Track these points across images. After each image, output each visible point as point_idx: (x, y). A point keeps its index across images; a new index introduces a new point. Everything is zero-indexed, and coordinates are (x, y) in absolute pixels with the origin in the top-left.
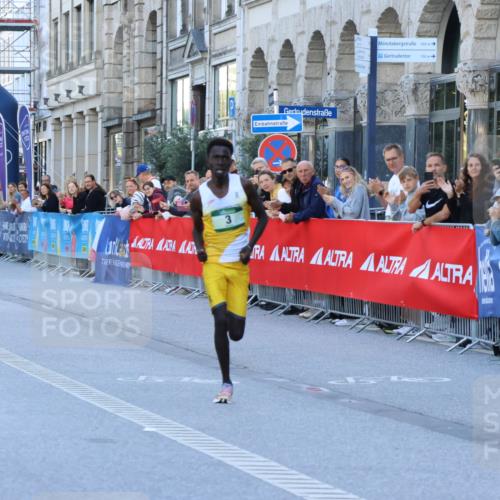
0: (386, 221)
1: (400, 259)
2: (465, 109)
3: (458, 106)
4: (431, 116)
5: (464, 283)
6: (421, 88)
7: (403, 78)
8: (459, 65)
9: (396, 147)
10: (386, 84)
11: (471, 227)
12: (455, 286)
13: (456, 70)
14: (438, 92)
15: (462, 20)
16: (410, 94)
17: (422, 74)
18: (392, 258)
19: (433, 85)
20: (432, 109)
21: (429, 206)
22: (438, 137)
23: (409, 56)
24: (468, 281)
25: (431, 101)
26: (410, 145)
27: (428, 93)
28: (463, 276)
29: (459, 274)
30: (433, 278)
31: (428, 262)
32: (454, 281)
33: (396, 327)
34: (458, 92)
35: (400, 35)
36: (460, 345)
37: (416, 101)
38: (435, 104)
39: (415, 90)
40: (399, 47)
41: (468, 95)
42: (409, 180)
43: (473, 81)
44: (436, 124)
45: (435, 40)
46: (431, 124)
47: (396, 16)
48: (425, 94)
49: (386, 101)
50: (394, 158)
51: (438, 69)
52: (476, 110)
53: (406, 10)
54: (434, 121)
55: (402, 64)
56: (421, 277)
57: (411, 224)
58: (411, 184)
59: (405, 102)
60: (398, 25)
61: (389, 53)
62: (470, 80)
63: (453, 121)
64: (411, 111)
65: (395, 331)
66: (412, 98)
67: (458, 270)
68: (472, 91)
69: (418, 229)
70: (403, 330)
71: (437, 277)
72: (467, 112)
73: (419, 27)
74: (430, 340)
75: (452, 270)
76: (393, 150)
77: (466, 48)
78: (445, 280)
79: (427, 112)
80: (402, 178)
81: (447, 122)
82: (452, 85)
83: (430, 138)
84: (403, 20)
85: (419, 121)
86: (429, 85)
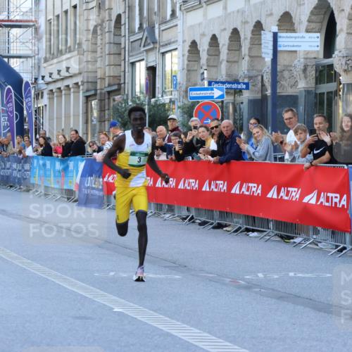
0: (286, 162)
1: (296, 189)
2: (340, 84)
3: (335, 81)
4: (316, 88)
5: (341, 206)
6: (309, 69)
7: (296, 62)
8: (336, 53)
9: (292, 110)
10: (284, 65)
11: (346, 167)
12: (334, 208)
13: (333, 56)
14: (321, 71)
15: (338, 20)
16: (301, 73)
17: (310, 59)
18: (289, 189)
19: (317, 66)
20: (316, 83)
21: (315, 152)
22: (321, 103)
23: (300, 46)
24: (343, 206)
25: (316, 78)
26: (301, 108)
27: (314, 72)
28: (340, 201)
29: (337, 200)
30: (319, 203)
31: (316, 192)
32: (333, 205)
33: (293, 238)
34: (335, 72)
35: (294, 31)
36: (338, 251)
37: (306, 77)
38: (319, 80)
39: (305, 70)
40: (293, 39)
41: (342, 73)
42: (301, 133)
43: (346, 63)
44: (320, 94)
45: (318, 34)
46: (316, 94)
47: (291, 17)
48: (312, 73)
49: (284, 77)
50: (290, 118)
51: (321, 55)
52: (348, 84)
53: (298, 14)
54: (318, 92)
55: (296, 52)
56: (310, 202)
57: (303, 165)
58: (302, 136)
59: (298, 79)
60: (293, 24)
61: (286, 44)
62: (344, 63)
63: (331, 92)
64: (302, 85)
65: (292, 240)
66: (302, 76)
67: (336, 197)
68: (345, 71)
69: (308, 168)
70: (298, 240)
71: (322, 203)
72: (341, 86)
73: (308, 26)
74: (316, 247)
75: (332, 197)
76: (290, 112)
77: (341, 41)
78: (327, 204)
79: (313, 85)
80: (296, 132)
81: (328, 93)
82: (331, 67)
83: (316, 104)
84: (296, 20)
85: (308, 92)
86: (314, 67)
